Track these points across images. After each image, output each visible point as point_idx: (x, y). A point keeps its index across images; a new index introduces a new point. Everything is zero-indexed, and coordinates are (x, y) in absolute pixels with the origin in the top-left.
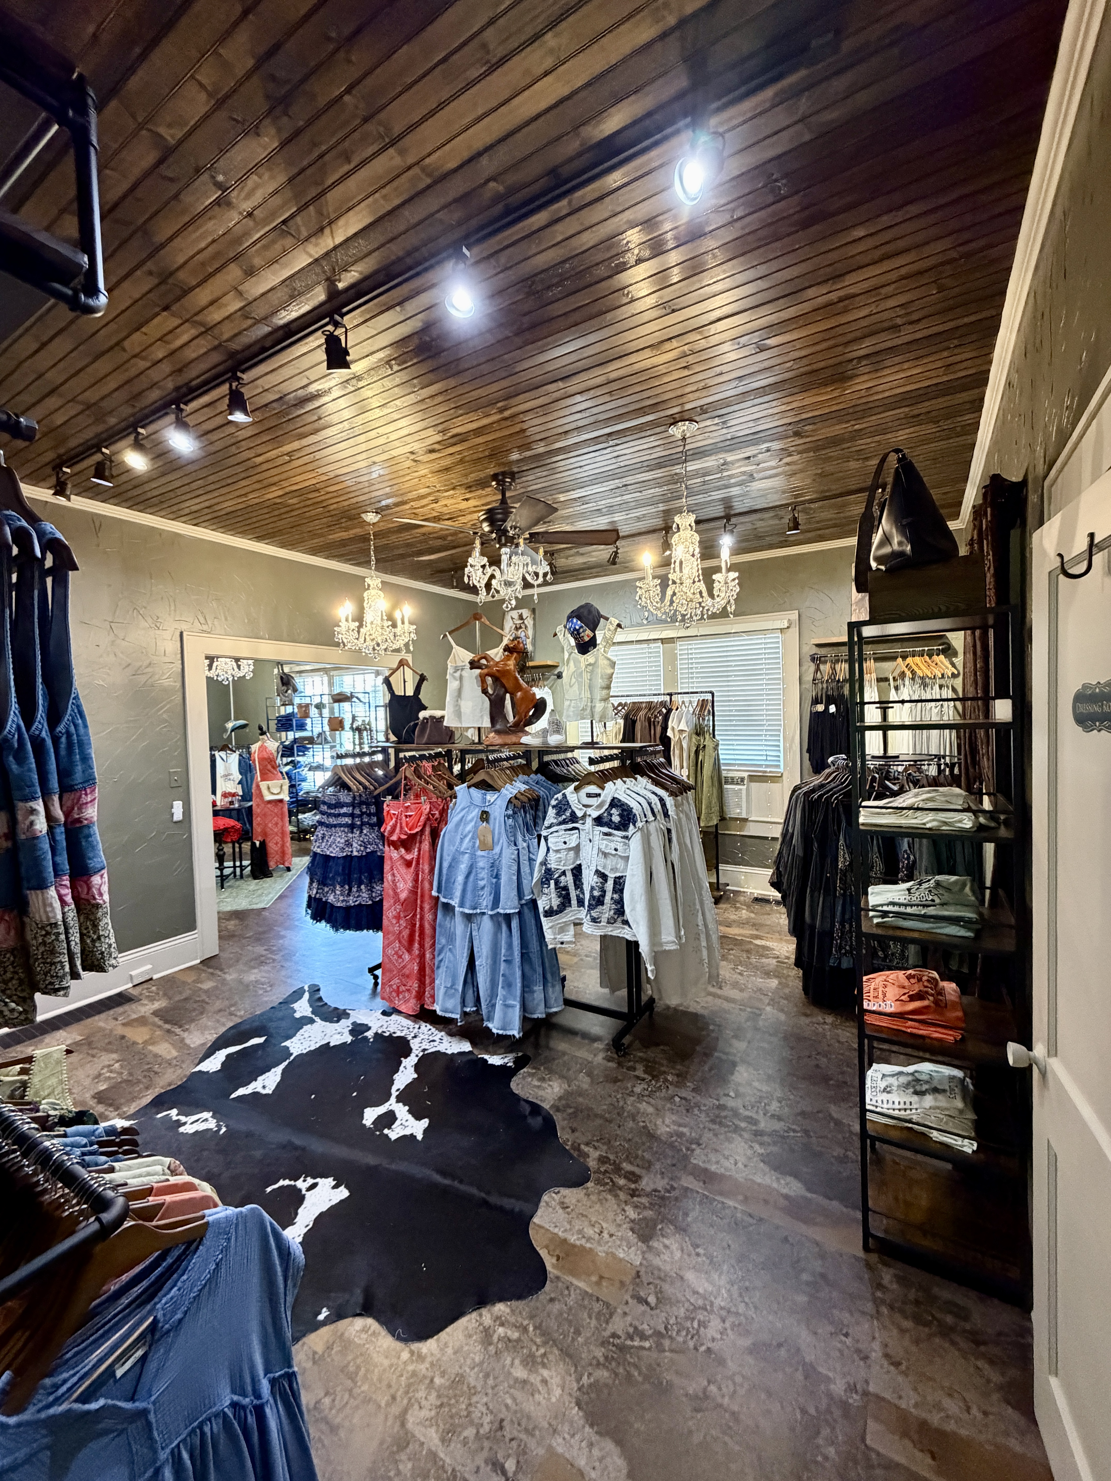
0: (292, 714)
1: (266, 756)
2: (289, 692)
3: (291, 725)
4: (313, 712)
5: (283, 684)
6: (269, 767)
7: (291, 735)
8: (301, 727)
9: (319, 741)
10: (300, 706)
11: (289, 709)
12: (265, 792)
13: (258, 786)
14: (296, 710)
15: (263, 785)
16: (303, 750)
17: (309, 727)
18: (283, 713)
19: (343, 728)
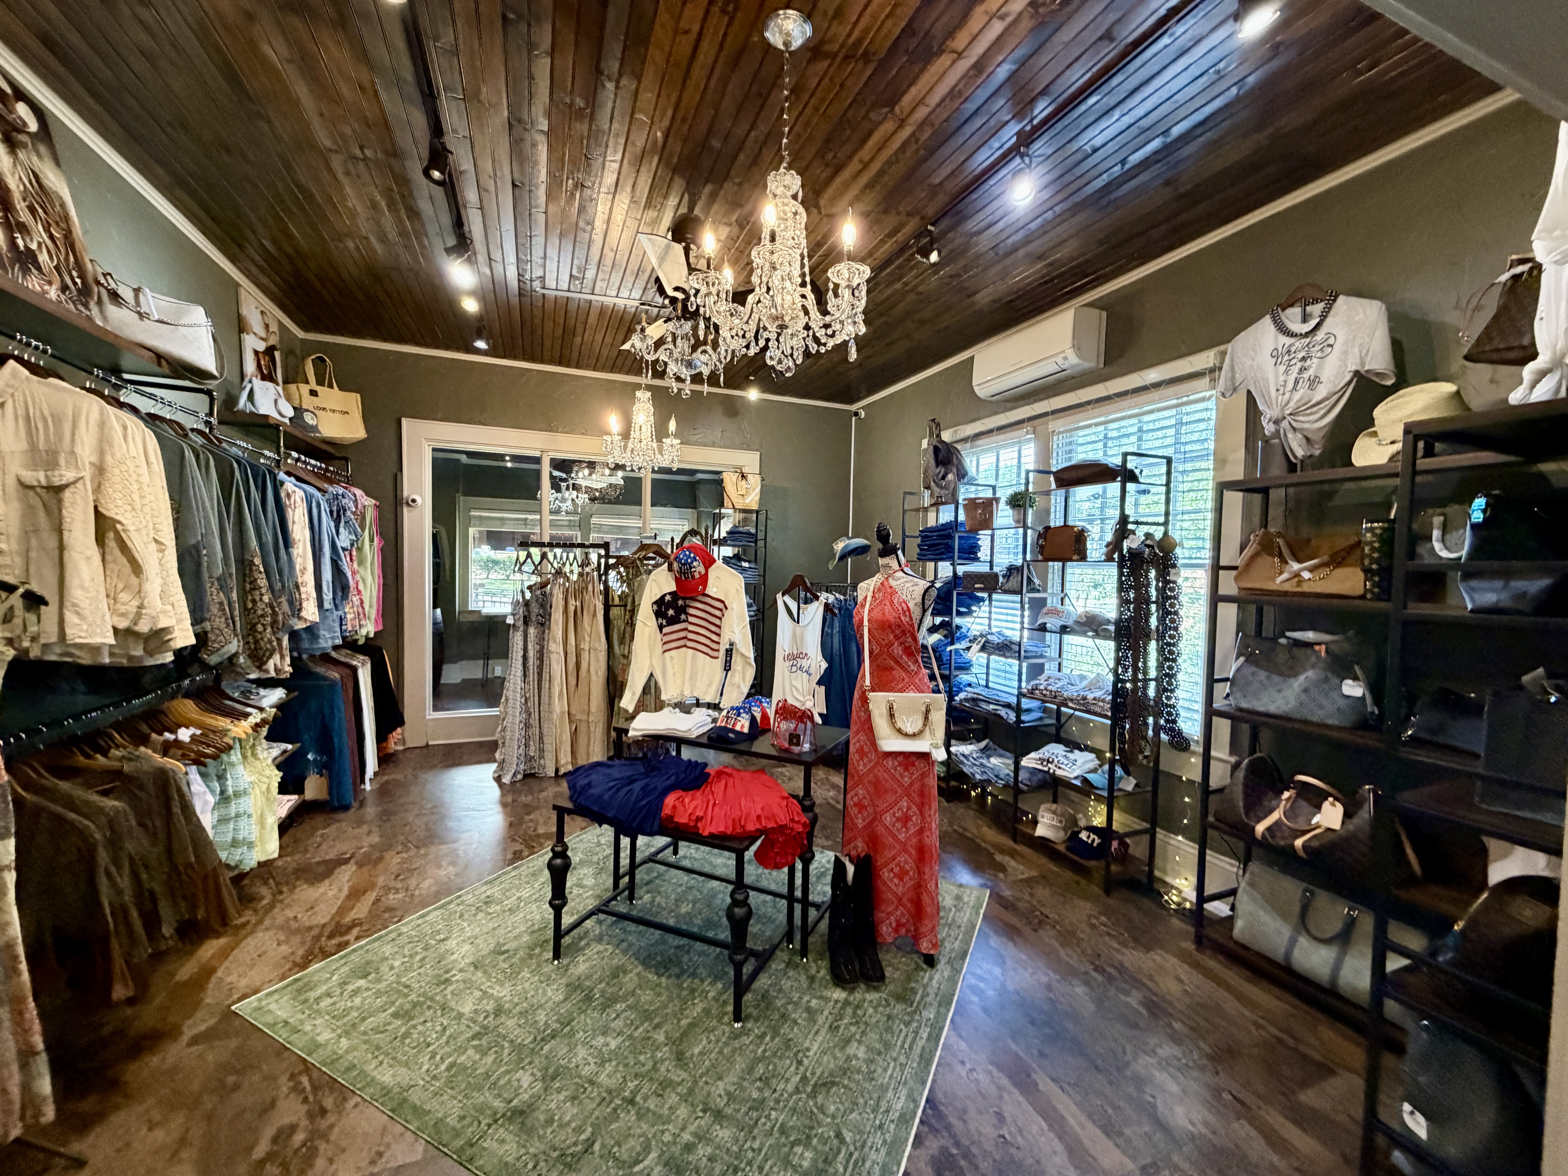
0: (954, 525)
1: (890, 615)
2: (950, 477)
3: (950, 549)
4: (1004, 515)
5: (938, 463)
6: (897, 650)
7: (945, 570)
8: (970, 552)
9: (1013, 583)
10: (972, 504)
11: (946, 515)
12: (881, 724)
13: (865, 700)
14: (962, 517)
15: (878, 701)
16: (970, 600)
17: (984, 554)
18: (931, 522)
19: (1083, 557)
